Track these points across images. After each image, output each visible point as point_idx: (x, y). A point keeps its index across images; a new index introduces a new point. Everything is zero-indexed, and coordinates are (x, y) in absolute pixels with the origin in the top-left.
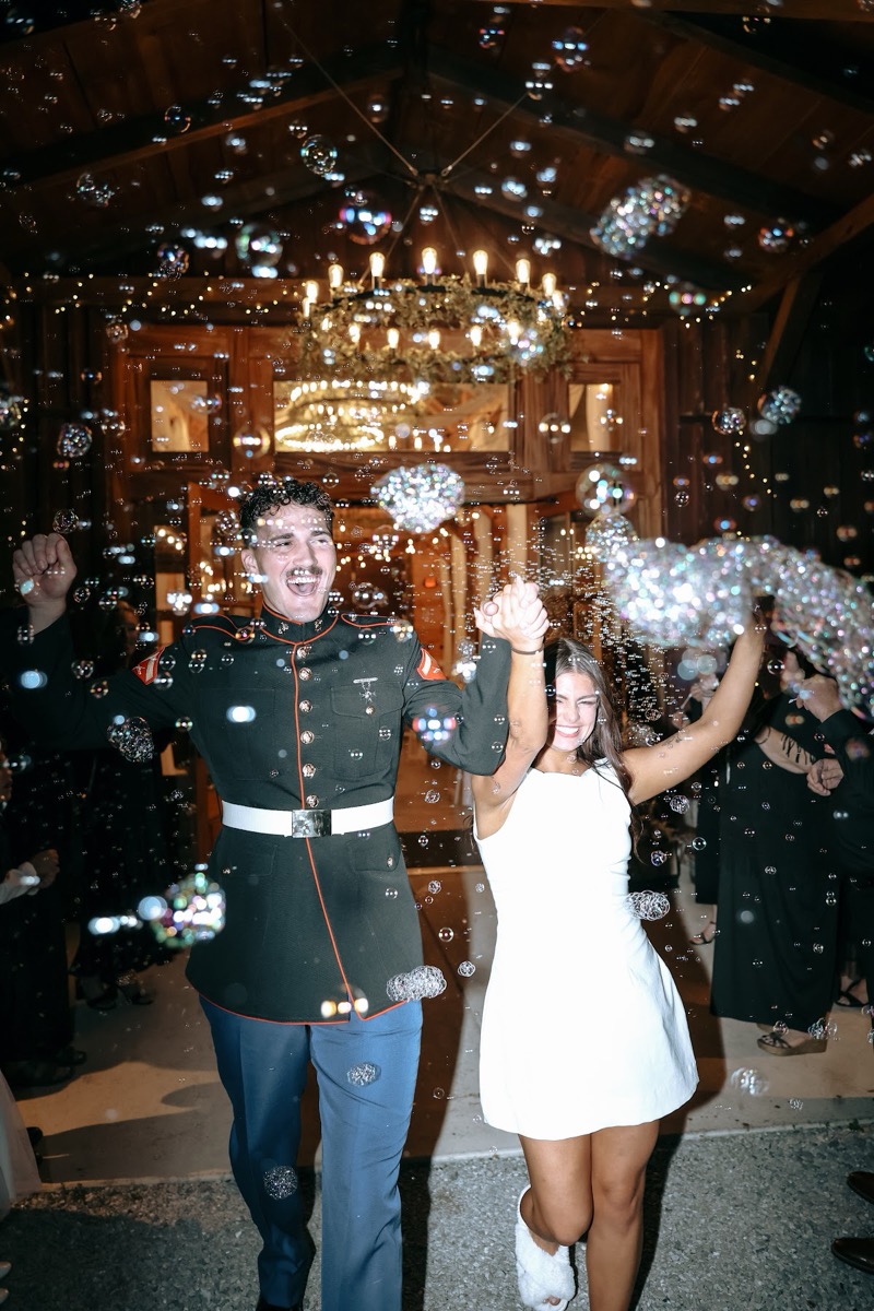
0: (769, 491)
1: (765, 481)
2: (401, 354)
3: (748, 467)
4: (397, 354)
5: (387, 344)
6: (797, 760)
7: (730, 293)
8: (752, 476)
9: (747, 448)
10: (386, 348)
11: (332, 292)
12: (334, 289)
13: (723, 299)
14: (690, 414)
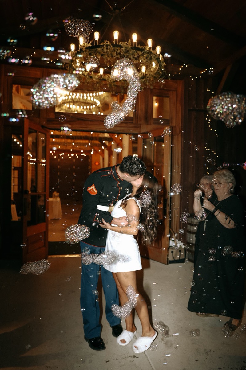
0: (216, 134)
1: (215, 131)
2: (104, 77)
3: (210, 126)
4: (103, 77)
5: (99, 73)
6: (229, 223)
7: (206, 70)
8: (211, 129)
9: (209, 120)
10: (99, 74)
11: (80, 46)
12: (81, 45)
13: (204, 71)
14: (191, 108)
